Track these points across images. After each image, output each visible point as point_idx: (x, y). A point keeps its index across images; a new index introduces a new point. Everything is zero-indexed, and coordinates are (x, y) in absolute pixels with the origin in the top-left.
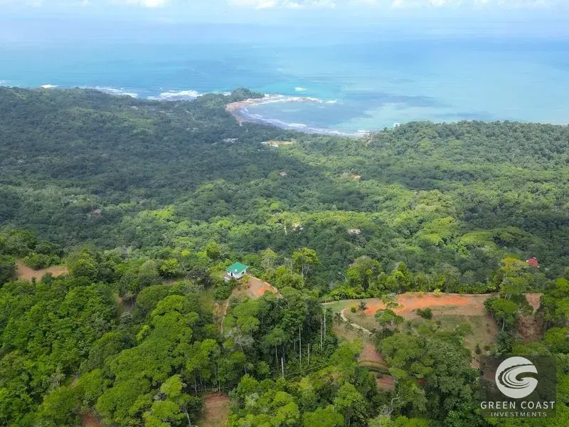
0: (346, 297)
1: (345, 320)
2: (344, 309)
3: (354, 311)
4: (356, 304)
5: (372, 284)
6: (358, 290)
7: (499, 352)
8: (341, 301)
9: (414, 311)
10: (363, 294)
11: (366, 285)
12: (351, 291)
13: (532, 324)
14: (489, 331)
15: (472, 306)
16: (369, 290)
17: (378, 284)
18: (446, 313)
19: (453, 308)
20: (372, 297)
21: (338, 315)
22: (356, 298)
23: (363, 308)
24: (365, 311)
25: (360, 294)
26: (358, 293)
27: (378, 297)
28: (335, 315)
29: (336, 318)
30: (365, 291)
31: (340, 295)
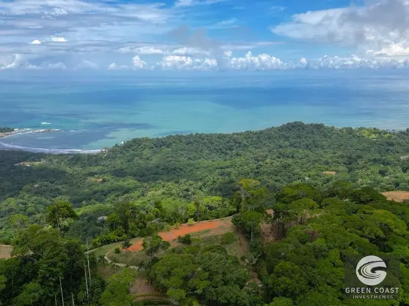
0: (108, 242)
1: (109, 262)
2: (108, 252)
3: (117, 251)
4: (119, 245)
5: (131, 224)
6: (119, 232)
7: (255, 257)
8: (103, 247)
9: (174, 240)
10: (125, 235)
11: (126, 227)
12: (112, 236)
13: (270, 233)
14: (241, 244)
15: (222, 227)
16: (130, 231)
17: (137, 224)
18: (202, 236)
19: (208, 231)
20: (133, 237)
21: (102, 257)
22: (119, 241)
23: (127, 245)
24: (130, 249)
25: (121, 236)
26: (119, 236)
27: (139, 236)
28: (98, 259)
29: (100, 261)
30: (126, 233)
31: (102, 242)
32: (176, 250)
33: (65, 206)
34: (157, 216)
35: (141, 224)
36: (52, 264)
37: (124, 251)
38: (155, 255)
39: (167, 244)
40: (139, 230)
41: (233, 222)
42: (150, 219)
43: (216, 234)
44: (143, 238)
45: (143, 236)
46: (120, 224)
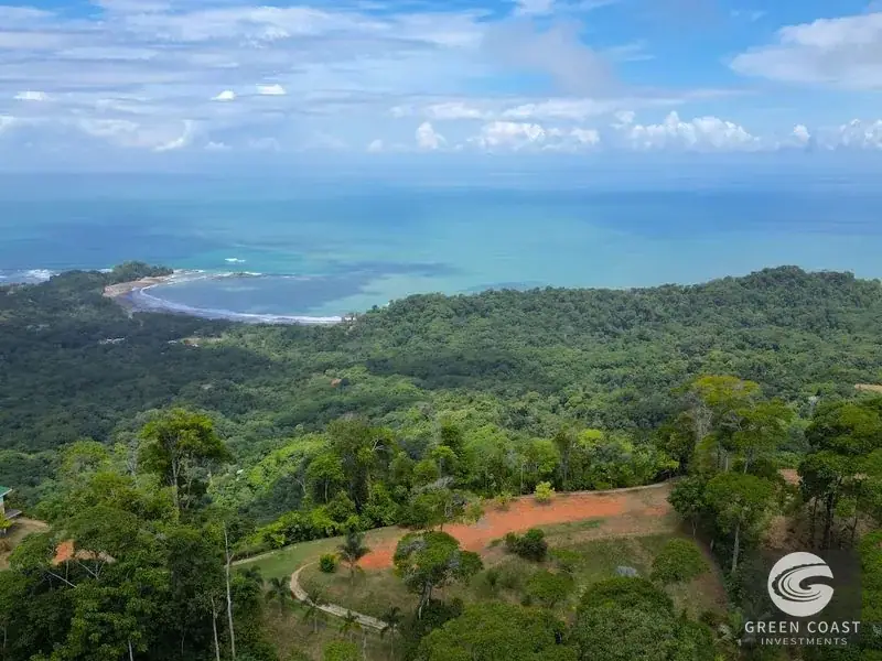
0: (306, 534)
1: (301, 596)
2: (299, 567)
3: (328, 566)
4: (330, 548)
5: (374, 488)
6: (340, 508)
8: (289, 548)
9: (495, 543)
10: (353, 519)
11: (359, 495)
12: (318, 517)
13: (787, 540)
15: (636, 516)
16: (368, 507)
17: (391, 487)
18: (578, 538)
19: (593, 523)
20: (379, 524)
21: (280, 585)
22: (336, 533)
23: (355, 551)
24: (362, 562)
25: (345, 519)
26: (338, 518)
27: (394, 522)
28: (267, 587)
29: (271, 594)
30: (358, 511)
31: (288, 534)
32: (502, 577)
33: (193, 426)
34: (447, 469)
35: (400, 490)
36: (114, 599)
37: (345, 568)
38: (436, 593)
39: (471, 561)
40: (396, 505)
41: (673, 502)
42: (428, 477)
43: (622, 535)
44: (405, 532)
45: (406, 526)
46: (345, 485)
